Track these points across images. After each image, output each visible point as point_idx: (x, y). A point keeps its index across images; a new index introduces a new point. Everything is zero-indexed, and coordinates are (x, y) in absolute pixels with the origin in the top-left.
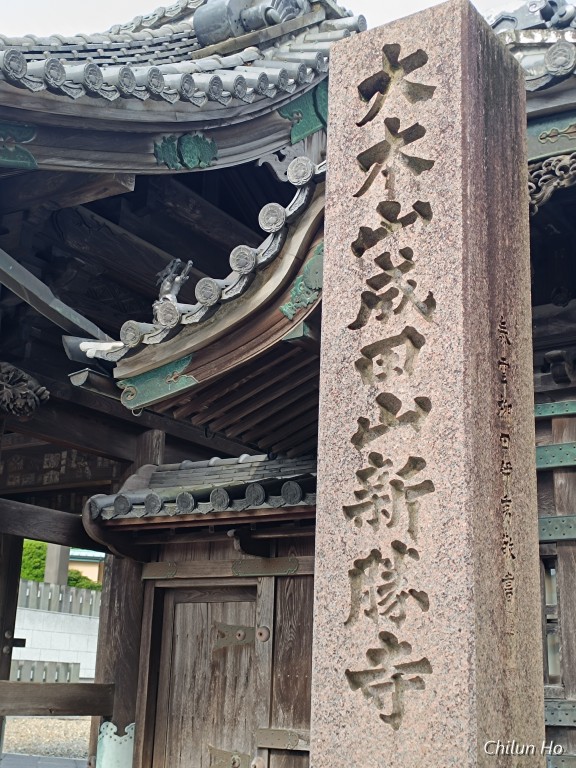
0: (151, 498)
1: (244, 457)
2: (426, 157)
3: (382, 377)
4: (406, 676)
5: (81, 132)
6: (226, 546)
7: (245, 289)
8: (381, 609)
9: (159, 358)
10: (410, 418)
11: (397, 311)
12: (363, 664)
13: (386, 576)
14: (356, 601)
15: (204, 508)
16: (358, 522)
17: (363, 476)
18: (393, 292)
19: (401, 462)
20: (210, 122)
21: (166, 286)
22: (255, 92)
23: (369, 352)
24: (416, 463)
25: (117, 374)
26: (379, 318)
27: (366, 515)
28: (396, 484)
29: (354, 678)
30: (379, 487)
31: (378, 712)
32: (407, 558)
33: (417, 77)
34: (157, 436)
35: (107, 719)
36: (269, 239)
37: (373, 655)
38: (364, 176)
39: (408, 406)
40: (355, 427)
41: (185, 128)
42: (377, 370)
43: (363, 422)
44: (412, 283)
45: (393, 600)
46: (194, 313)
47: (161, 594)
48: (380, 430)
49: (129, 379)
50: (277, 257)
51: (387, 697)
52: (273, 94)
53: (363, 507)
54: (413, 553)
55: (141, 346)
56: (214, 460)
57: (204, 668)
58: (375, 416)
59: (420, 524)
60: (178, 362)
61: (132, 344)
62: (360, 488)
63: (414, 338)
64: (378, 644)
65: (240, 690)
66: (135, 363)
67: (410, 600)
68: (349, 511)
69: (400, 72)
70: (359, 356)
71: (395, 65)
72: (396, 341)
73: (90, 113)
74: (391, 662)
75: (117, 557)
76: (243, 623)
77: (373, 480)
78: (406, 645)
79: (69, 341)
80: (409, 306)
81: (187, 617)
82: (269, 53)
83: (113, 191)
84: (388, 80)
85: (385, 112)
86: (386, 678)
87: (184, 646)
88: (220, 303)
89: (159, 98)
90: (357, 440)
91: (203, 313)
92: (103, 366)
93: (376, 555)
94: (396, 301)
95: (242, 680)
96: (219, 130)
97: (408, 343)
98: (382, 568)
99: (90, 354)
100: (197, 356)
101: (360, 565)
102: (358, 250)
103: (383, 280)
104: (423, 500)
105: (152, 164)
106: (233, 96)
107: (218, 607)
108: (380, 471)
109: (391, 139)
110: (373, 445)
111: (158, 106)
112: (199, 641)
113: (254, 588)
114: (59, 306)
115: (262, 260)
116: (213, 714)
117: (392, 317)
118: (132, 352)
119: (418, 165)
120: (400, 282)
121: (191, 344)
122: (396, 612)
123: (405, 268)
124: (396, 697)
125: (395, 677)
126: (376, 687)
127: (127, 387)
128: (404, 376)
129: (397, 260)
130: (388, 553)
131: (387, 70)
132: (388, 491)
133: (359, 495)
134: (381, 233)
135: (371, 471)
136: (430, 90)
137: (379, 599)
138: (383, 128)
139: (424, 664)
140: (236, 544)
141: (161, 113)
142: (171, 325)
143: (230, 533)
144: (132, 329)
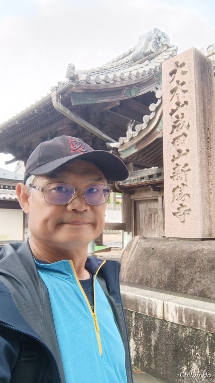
0: (130, 179)
1: (153, 168)
2: (186, 89)
3: (178, 145)
4: (186, 213)
5: (106, 92)
6: (150, 190)
7: (147, 126)
8: (179, 199)
9: (128, 146)
10: (185, 154)
11: (181, 129)
12: (176, 211)
13: (180, 191)
14: (174, 197)
15: (143, 181)
16: (173, 179)
17: (174, 169)
18: (180, 124)
19: (183, 165)
20: (137, 83)
21: (129, 127)
22: (148, 73)
23: (174, 140)
24: (186, 165)
25: (119, 150)
26: (177, 131)
27: (175, 178)
28: (182, 170)
29: (174, 214)
30: (178, 171)
31: (180, 221)
32: (185, 186)
33: (184, 69)
34: (131, 165)
35: (125, 231)
36: (152, 113)
37: (178, 209)
38: (171, 96)
39: (184, 151)
40: (172, 158)
41: (131, 86)
42: (176, 143)
43: (174, 156)
44: (184, 121)
45: (182, 196)
46: (135, 134)
47: (135, 202)
48: (178, 158)
49: (122, 151)
50: (154, 117)
51: (182, 217)
52: (153, 73)
53: (175, 176)
54: (186, 185)
55: (124, 143)
56: (145, 169)
57: (147, 218)
58: (176, 155)
59: (188, 179)
60: (133, 146)
61: (122, 143)
62: (174, 172)
63: (185, 135)
64: (179, 206)
65: (156, 223)
66: (123, 147)
67: (186, 196)
68: (171, 177)
69: (179, 68)
70: (172, 141)
71: (178, 67)
72: (181, 136)
73: (107, 87)
74: (182, 210)
75: (124, 194)
76: (155, 207)
77: (176, 170)
78: (186, 206)
79: (107, 144)
80: (183, 127)
81: (142, 207)
82: (152, 61)
83: (114, 105)
84: (176, 71)
85: (176, 79)
86: (182, 213)
87: (142, 214)
88: (141, 131)
89: (123, 80)
90: (173, 161)
91: (137, 134)
92: (116, 149)
93: (178, 187)
94: (180, 126)
95: (156, 221)
96: (140, 85)
97: (184, 136)
98: (179, 189)
99: (112, 147)
100: (137, 144)
101: (174, 189)
102: (171, 114)
103: (177, 121)
104: (188, 173)
105: (123, 97)
106: (143, 75)
107: (149, 204)
108: (178, 167)
109: (178, 85)
110: (176, 161)
111: (124, 82)
112: (145, 212)
113: (157, 199)
114: (105, 136)
115: (151, 118)
116: (150, 229)
117: (180, 130)
118: (122, 145)
119: (185, 91)
120: (181, 121)
121: (136, 141)
122: (183, 199)
123: (182, 118)
124: (184, 217)
125: (184, 213)
126: (180, 215)
127: (121, 153)
128: (183, 144)
129: (180, 116)
130: (181, 186)
131: (176, 68)
132: (180, 172)
133: (174, 173)
134: (176, 110)
135: (176, 168)
136: (186, 72)
137: (179, 196)
138: (176, 83)
139: (190, 210)
140: (152, 189)
141: (125, 84)
142: (130, 137)
143: (150, 186)
144: (121, 139)
